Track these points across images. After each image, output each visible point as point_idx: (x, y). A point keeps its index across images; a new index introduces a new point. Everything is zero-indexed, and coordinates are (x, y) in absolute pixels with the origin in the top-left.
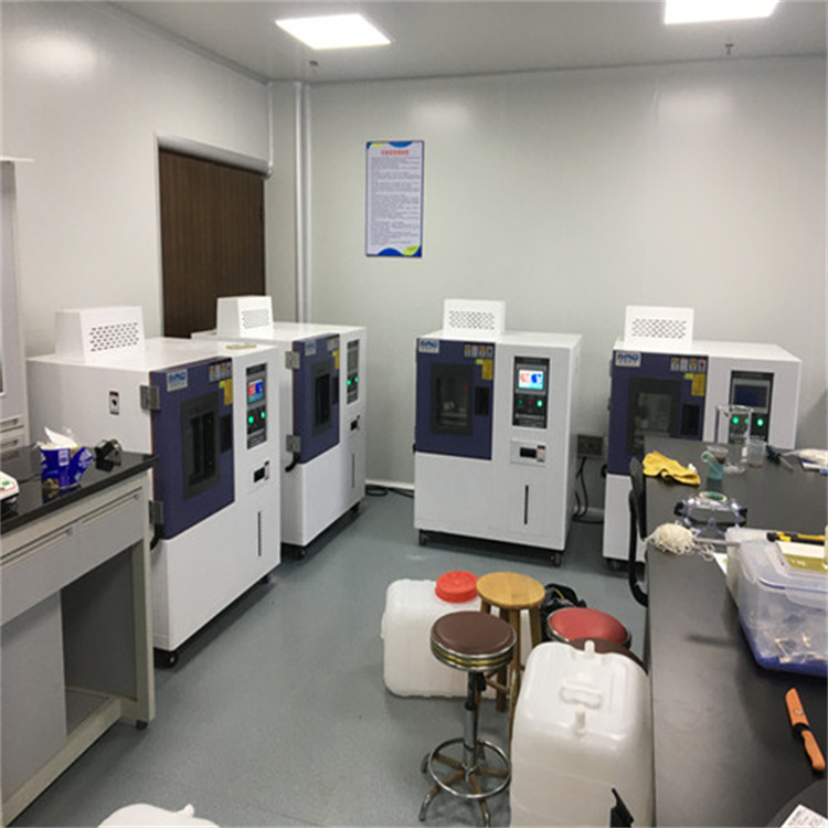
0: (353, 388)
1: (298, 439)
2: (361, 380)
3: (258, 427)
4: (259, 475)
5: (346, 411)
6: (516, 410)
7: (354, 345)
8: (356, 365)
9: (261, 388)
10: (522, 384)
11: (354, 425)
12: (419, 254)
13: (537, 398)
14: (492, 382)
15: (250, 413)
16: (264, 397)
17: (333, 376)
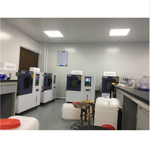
0: (54, 82)
1: (44, 87)
2: (56, 81)
3: (37, 83)
4: (37, 90)
5: (53, 85)
6: (85, 84)
7: (55, 76)
8: (55, 79)
9: (38, 78)
10: (86, 80)
11: (54, 87)
12: (67, 66)
13: (89, 82)
14: (81, 80)
15: (36, 81)
16: (39, 79)
17: (51, 79)
